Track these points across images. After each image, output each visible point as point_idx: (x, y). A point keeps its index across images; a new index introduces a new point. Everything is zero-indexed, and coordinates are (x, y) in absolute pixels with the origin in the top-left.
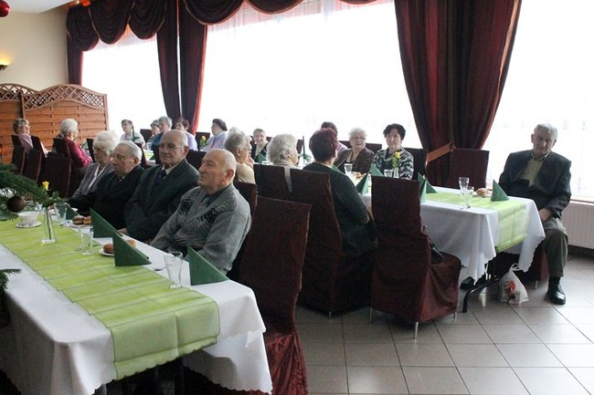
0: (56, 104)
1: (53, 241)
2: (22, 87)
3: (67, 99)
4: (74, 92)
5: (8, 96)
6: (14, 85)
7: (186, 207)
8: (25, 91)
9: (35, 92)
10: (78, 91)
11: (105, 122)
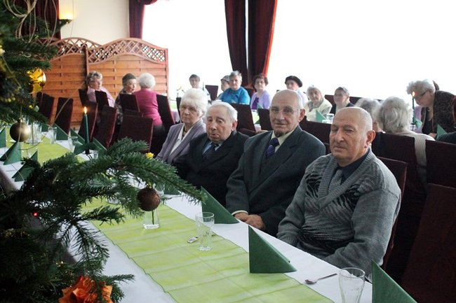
0: (118, 58)
1: (156, 226)
2: (87, 41)
3: (130, 53)
4: (137, 46)
5: (73, 49)
6: (79, 39)
7: (313, 184)
8: (89, 45)
9: (99, 46)
10: (141, 45)
11: (166, 77)
